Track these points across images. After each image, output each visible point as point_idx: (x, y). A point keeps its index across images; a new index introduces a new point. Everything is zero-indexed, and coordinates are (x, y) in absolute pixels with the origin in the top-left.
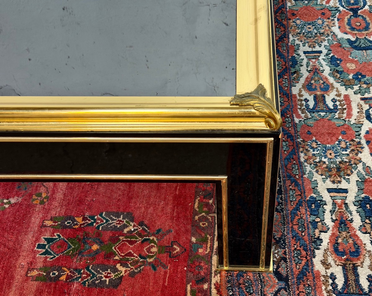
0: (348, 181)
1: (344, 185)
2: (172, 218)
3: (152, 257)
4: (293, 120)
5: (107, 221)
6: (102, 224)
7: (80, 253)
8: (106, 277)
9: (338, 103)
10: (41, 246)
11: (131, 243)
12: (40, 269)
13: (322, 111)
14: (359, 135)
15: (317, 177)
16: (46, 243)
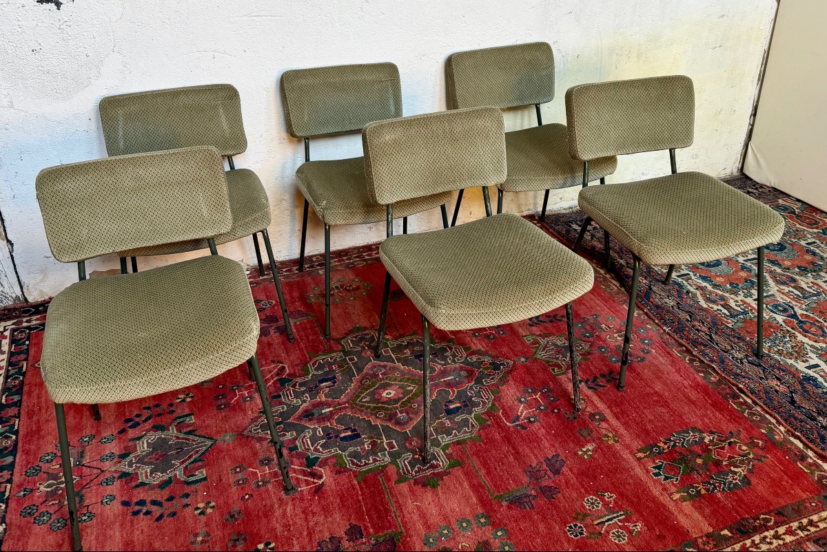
0: (811, 358)
1: (812, 362)
2: (729, 421)
3: (749, 454)
4: (727, 326)
5: (684, 439)
6: (683, 443)
7: (693, 469)
8: (735, 480)
9: (742, 307)
10: (657, 475)
11: (723, 448)
12: (678, 492)
13: (738, 315)
14: (781, 325)
15: (790, 362)
16: (658, 471)
